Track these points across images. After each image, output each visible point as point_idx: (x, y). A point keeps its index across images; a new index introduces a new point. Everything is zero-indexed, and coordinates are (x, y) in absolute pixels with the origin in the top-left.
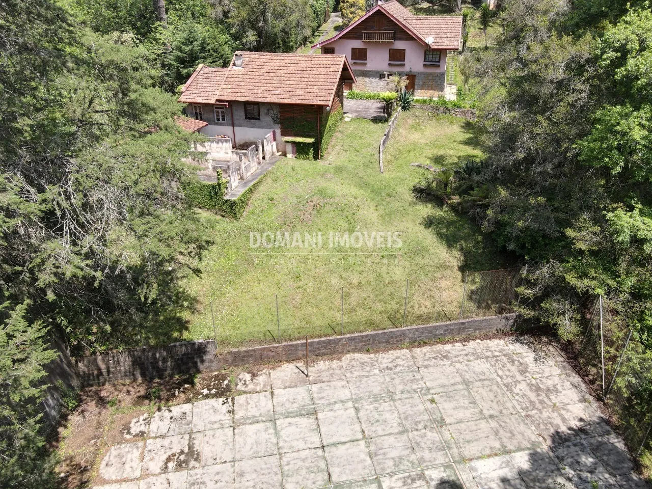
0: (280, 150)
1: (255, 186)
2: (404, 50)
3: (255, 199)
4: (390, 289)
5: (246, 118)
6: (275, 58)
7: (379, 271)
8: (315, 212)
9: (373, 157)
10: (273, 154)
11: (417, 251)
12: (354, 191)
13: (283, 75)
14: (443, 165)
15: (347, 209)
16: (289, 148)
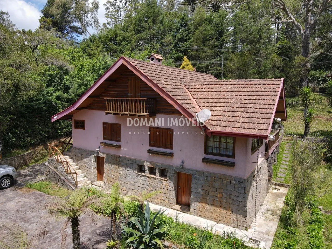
2: (172, 130)
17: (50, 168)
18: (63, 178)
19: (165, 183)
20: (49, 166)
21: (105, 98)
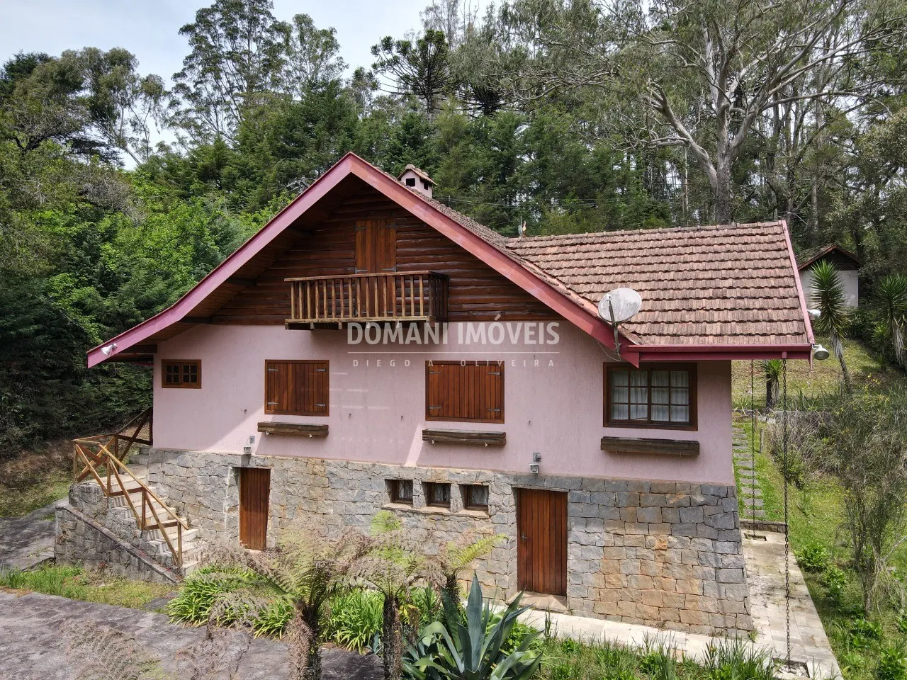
17: (79, 518)
18: (127, 545)
19: (483, 528)
20: (75, 512)
21: (286, 280)
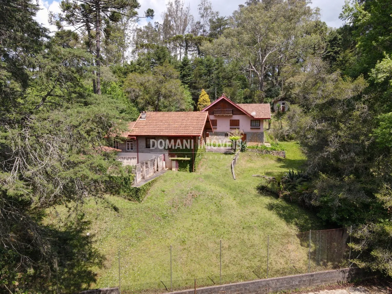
0: (168, 166)
1: (153, 182)
2: (239, 120)
3: (152, 191)
4: (252, 251)
5: (146, 147)
6: (166, 114)
7: (242, 238)
8: (194, 200)
9: (227, 171)
10: (163, 169)
11: (267, 224)
12: (218, 189)
13: (171, 122)
14: (272, 176)
15: (215, 198)
16: (174, 163)
